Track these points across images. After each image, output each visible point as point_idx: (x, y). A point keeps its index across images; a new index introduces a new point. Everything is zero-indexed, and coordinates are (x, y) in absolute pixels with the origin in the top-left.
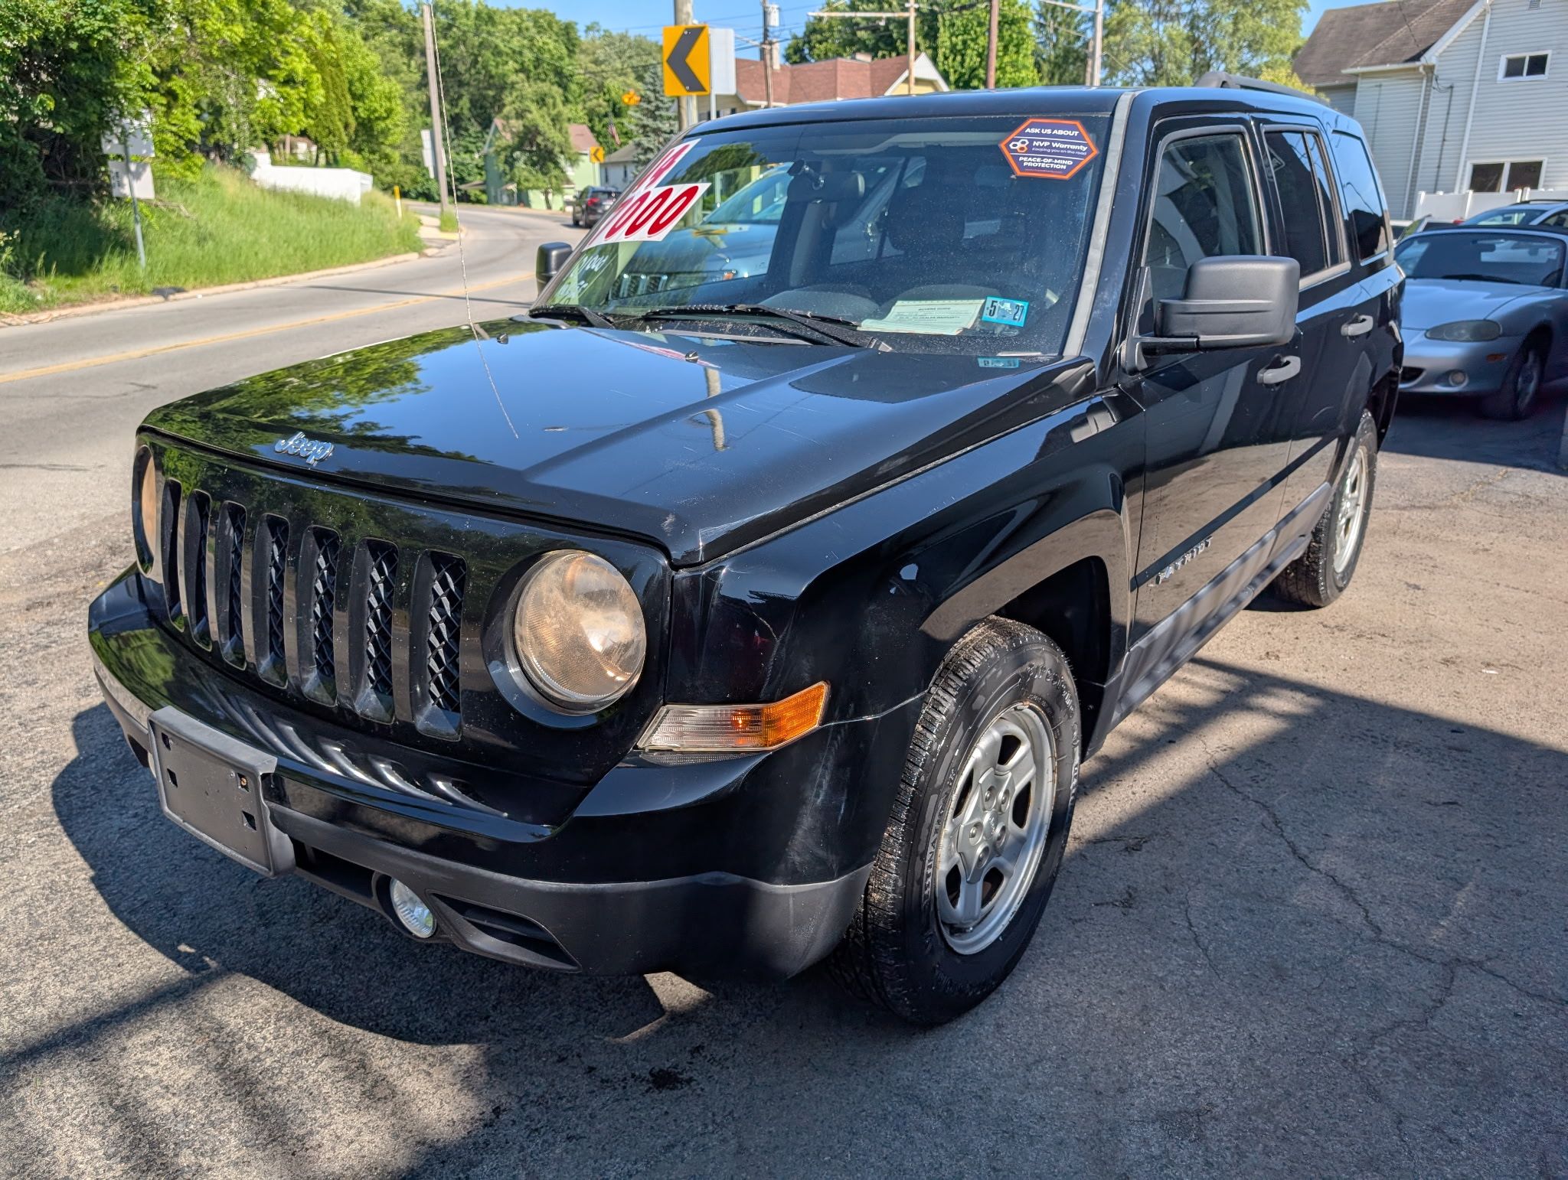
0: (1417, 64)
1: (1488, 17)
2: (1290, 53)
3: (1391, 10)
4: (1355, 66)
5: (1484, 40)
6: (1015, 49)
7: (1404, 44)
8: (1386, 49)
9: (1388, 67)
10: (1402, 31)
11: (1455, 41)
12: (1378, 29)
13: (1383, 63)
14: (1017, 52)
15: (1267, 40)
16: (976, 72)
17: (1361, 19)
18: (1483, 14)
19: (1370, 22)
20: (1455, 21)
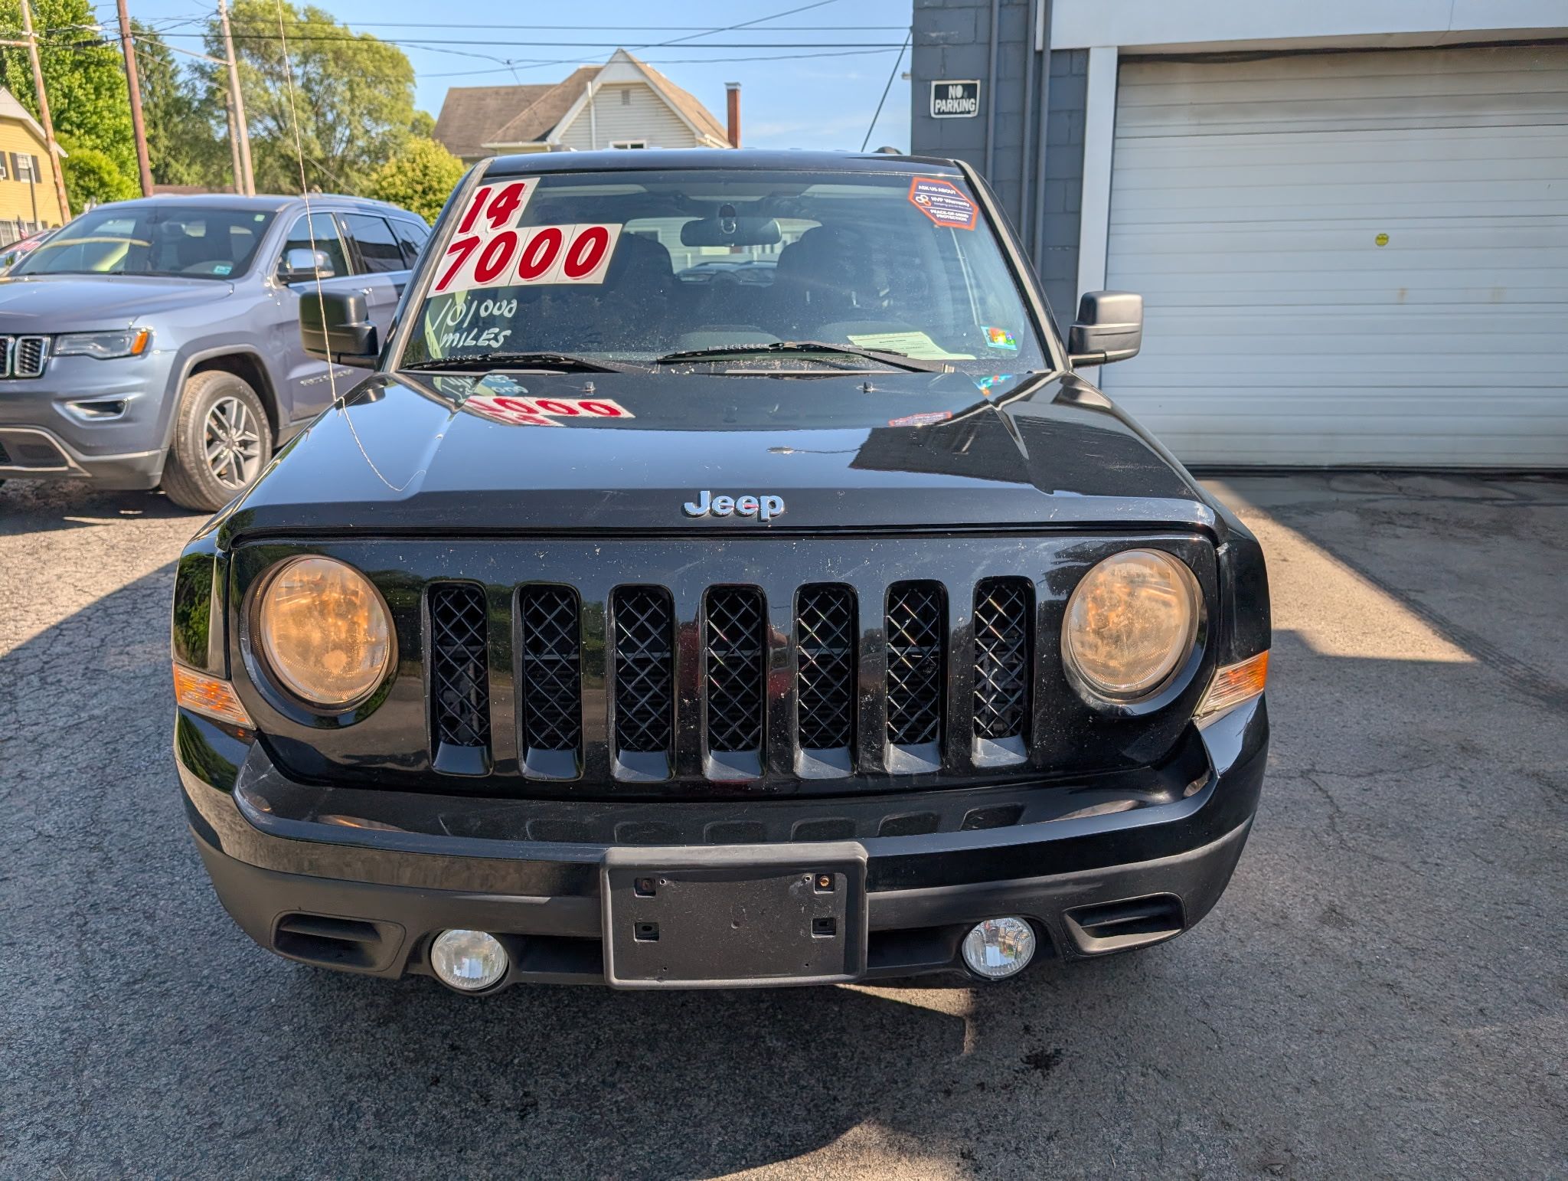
0: (545, 143)
1: (593, 108)
2: (410, 124)
3: (507, 94)
4: (492, 141)
5: (593, 127)
6: (108, 93)
7: (529, 125)
8: (515, 128)
9: (520, 144)
10: (525, 114)
11: (571, 126)
12: (500, 110)
13: (516, 140)
14: (112, 96)
15: (386, 111)
16: (67, 115)
17: (484, 100)
18: (588, 105)
19: (492, 103)
20: (567, 110)
